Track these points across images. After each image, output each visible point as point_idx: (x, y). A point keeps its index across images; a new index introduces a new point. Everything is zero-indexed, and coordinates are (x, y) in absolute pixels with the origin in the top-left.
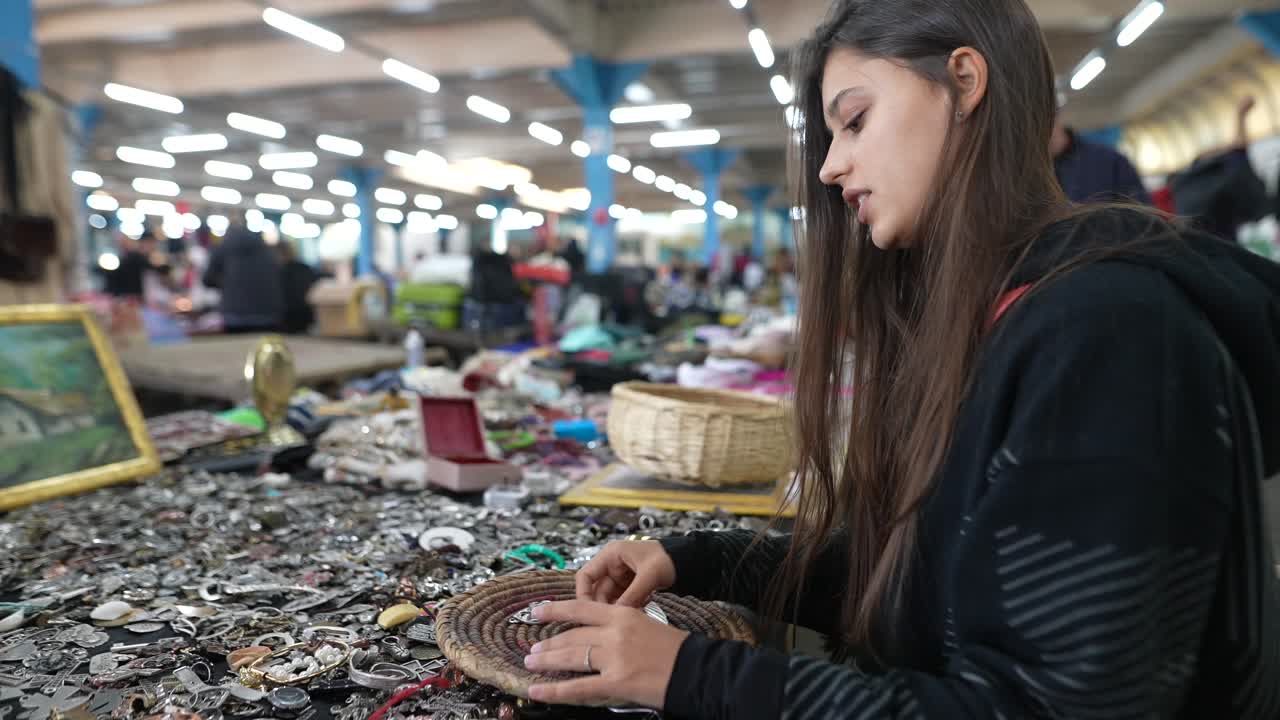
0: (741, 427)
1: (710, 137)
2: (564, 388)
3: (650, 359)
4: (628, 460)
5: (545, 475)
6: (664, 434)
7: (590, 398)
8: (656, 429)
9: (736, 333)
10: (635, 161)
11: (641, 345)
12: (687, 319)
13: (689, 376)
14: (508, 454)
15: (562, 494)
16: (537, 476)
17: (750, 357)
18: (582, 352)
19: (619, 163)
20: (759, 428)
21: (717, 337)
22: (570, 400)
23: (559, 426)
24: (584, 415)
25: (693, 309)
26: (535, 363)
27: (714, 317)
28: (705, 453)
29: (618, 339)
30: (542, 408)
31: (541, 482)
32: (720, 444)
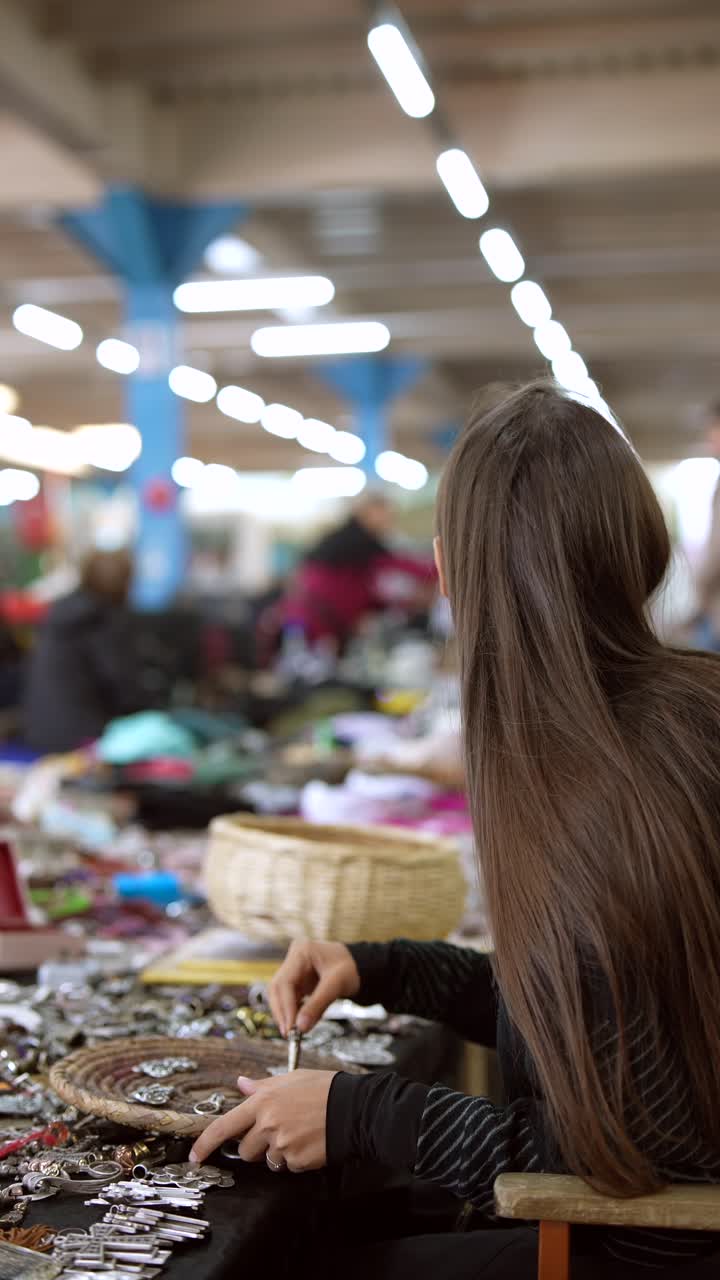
0: (382, 874)
1: (369, 336)
2: (120, 824)
3: (258, 775)
4: (234, 920)
5: (113, 946)
6: (282, 885)
7: (165, 841)
8: (271, 877)
9: (403, 726)
10: (223, 377)
11: (242, 753)
12: (322, 702)
13: (320, 804)
14: (56, 922)
15: (143, 969)
16: (107, 950)
17: (424, 773)
18: (140, 765)
19: (192, 384)
20: (406, 876)
21: (371, 736)
22: (132, 844)
23: (120, 883)
24: (159, 865)
25: (332, 684)
26: (67, 785)
27: (368, 699)
28: (335, 908)
29: (202, 740)
30: (90, 858)
31: (112, 957)
32: (354, 897)
